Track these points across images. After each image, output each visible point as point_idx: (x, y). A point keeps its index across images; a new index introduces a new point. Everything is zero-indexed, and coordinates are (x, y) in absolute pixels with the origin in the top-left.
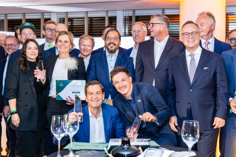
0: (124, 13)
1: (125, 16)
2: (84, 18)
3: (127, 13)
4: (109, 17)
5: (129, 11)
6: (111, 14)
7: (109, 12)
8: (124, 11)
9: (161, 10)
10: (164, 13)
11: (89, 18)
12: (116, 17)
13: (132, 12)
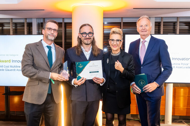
0: (38, 20)
1: (38, 23)
2: (10, 23)
3: (39, 20)
4: (27, 23)
5: (41, 19)
6: (28, 21)
7: (27, 19)
8: (38, 19)
9: (62, 19)
10: (64, 21)
11: (13, 23)
12: (32, 23)
13: (42, 20)
